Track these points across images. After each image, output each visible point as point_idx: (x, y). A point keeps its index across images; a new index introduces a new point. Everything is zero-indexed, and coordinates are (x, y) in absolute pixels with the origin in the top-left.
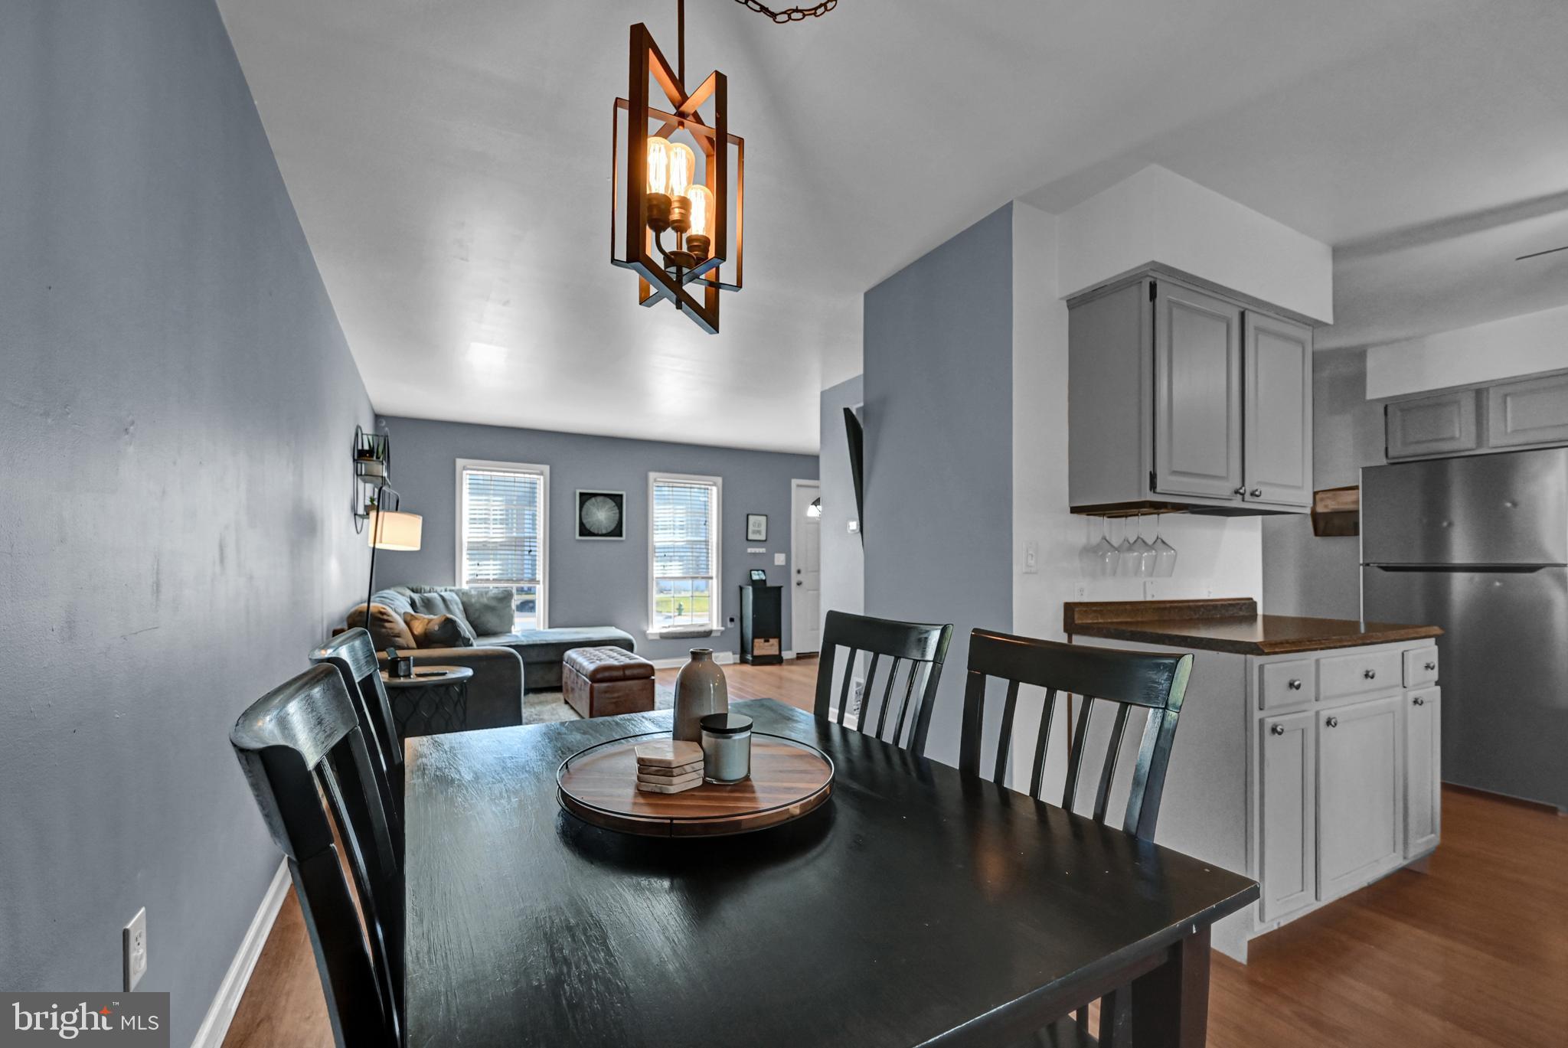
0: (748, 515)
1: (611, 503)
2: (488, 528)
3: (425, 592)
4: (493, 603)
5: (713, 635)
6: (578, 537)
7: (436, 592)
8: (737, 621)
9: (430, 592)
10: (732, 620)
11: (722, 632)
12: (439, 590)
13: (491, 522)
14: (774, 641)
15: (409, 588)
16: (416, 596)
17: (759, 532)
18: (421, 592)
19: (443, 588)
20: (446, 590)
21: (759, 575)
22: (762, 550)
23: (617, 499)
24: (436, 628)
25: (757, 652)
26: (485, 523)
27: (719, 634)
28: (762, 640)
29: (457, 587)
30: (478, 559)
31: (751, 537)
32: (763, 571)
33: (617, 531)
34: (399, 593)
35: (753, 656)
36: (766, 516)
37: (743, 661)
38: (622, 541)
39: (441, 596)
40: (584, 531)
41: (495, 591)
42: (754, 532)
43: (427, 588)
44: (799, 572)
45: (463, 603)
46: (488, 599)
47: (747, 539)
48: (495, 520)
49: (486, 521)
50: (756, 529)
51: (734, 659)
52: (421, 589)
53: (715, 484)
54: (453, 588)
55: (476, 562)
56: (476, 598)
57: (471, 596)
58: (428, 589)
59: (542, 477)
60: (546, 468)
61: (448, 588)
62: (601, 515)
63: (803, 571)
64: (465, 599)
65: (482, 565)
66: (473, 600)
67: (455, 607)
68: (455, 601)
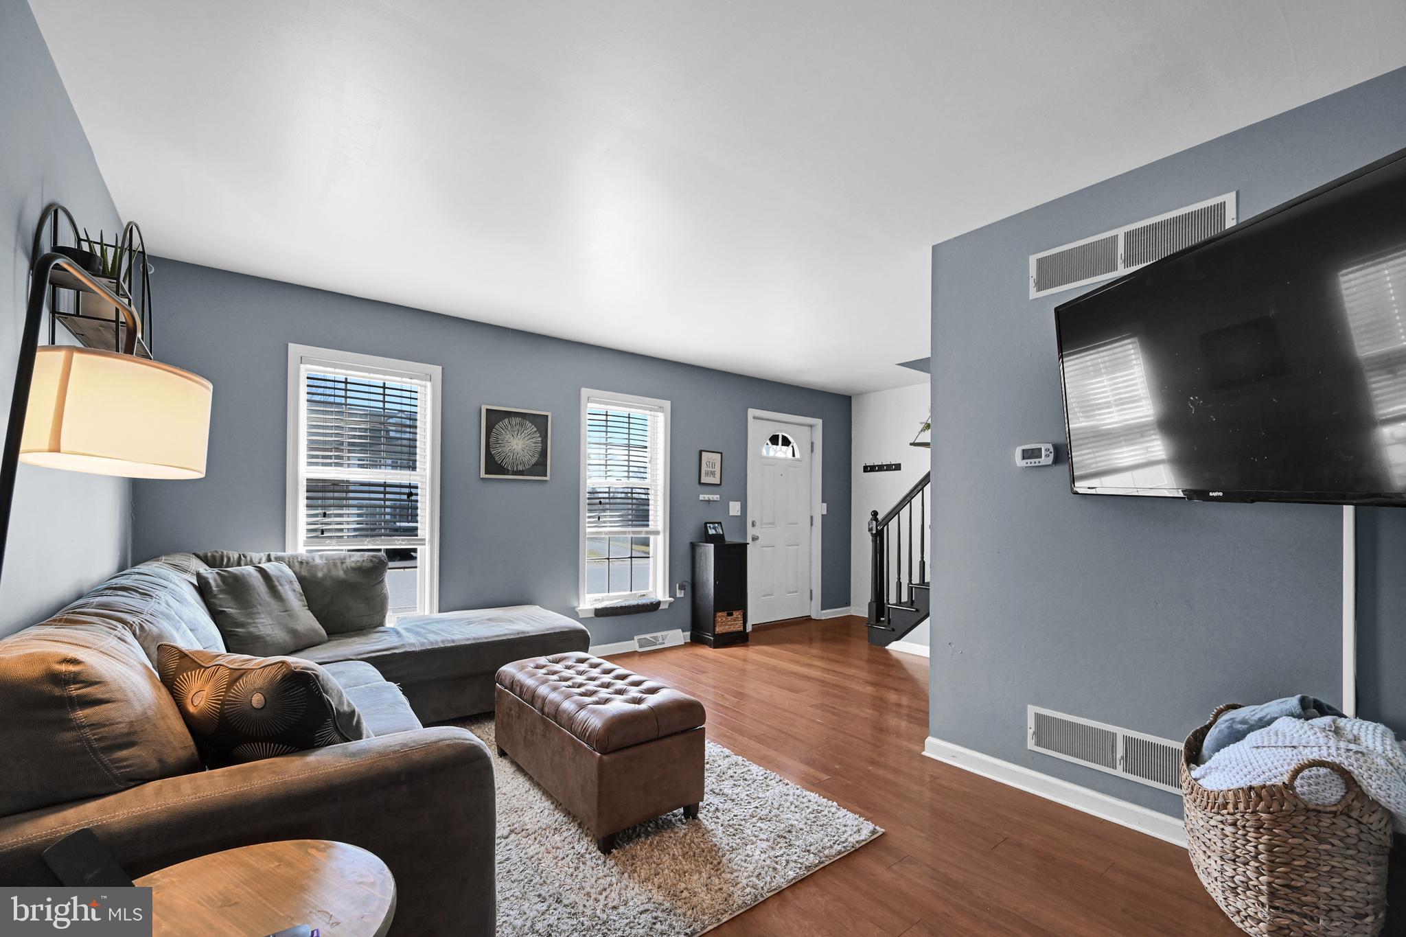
0: (701, 452)
1: (530, 427)
2: (341, 458)
3: (228, 566)
4: (355, 578)
5: (662, 607)
6: (483, 475)
7: (251, 563)
8: (688, 588)
9: (239, 564)
10: (682, 588)
11: (671, 604)
12: (256, 560)
13: (345, 447)
14: (737, 614)
15: (198, 556)
16: (210, 574)
17: (713, 474)
18: (221, 566)
19: (264, 556)
20: (269, 560)
21: (714, 528)
22: (716, 497)
23: (540, 422)
24: (257, 700)
25: (719, 630)
26: (337, 449)
27: (667, 607)
28: (725, 614)
29: (289, 552)
30: (323, 507)
31: (704, 480)
32: (720, 523)
33: (539, 466)
34: (175, 566)
35: (715, 635)
36: (721, 453)
37: (697, 639)
38: (546, 481)
39: (262, 571)
40: (494, 466)
41: (357, 557)
42: (707, 474)
43: (234, 556)
44: (753, 525)
45: (301, 580)
46: (345, 572)
47: (700, 483)
48: (351, 444)
49: (338, 446)
50: (711, 469)
51: (684, 637)
52: (222, 557)
53: (661, 409)
54: (281, 554)
55: (320, 511)
56: (325, 570)
57: (316, 566)
58: (236, 556)
59: (429, 384)
60: (437, 371)
61: (273, 555)
62: (518, 445)
63: (757, 524)
64: (304, 573)
65: (330, 516)
66: (320, 574)
67: (287, 587)
68: (287, 576)
